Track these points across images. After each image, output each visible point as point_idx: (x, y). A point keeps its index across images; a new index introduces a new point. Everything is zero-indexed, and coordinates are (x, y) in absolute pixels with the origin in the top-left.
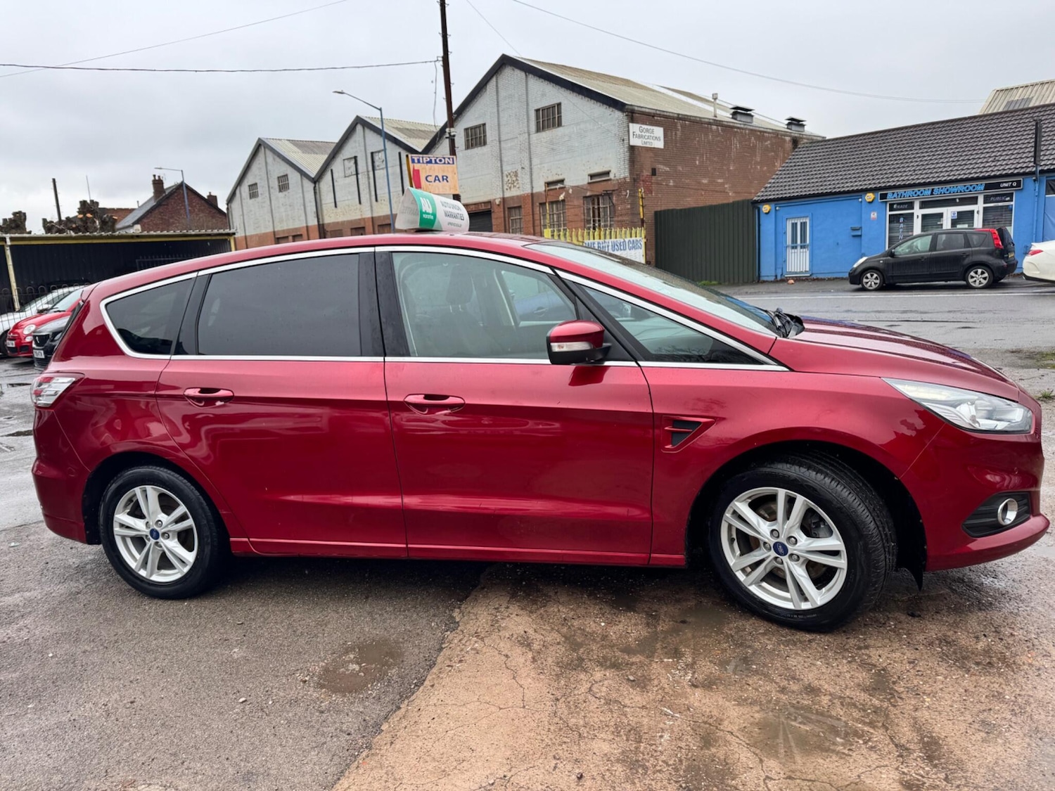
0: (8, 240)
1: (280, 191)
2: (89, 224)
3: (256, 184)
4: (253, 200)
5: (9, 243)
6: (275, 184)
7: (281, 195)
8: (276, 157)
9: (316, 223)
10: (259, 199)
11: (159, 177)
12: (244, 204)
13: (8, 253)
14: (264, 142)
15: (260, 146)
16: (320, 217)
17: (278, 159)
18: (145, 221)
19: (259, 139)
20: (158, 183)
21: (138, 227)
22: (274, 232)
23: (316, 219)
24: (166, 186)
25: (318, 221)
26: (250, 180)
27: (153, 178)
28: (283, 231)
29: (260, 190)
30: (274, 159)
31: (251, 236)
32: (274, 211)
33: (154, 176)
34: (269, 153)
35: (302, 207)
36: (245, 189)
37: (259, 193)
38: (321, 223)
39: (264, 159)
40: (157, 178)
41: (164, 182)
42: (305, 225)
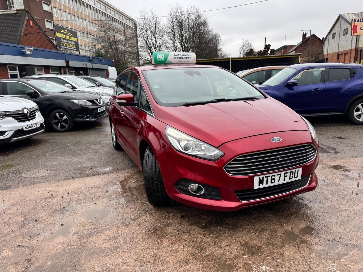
0: (231, 59)
1: (344, 35)
2: (266, 52)
3: (335, 33)
4: (333, 39)
5: (231, 60)
6: (342, 32)
7: (344, 36)
8: (345, 21)
9: (355, 48)
10: (335, 39)
11: (305, 33)
12: (329, 41)
13: (231, 63)
14: (341, 15)
15: (340, 17)
16: (357, 45)
17: (346, 22)
18: (297, 49)
19: (340, 14)
20: (304, 35)
21: (294, 52)
22: (338, 52)
23: (355, 46)
24: (307, 36)
25: (356, 47)
26: (333, 32)
27: (303, 34)
28: (342, 51)
29: (336, 35)
30: (344, 22)
31: (329, 54)
32: (340, 44)
33: (304, 33)
34: (343, 20)
35: (351, 41)
36: (331, 35)
37: (336, 36)
38: (357, 47)
39: (340, 23)
40: (304, 34)
41: (307, 35)
42: (350, 49)
